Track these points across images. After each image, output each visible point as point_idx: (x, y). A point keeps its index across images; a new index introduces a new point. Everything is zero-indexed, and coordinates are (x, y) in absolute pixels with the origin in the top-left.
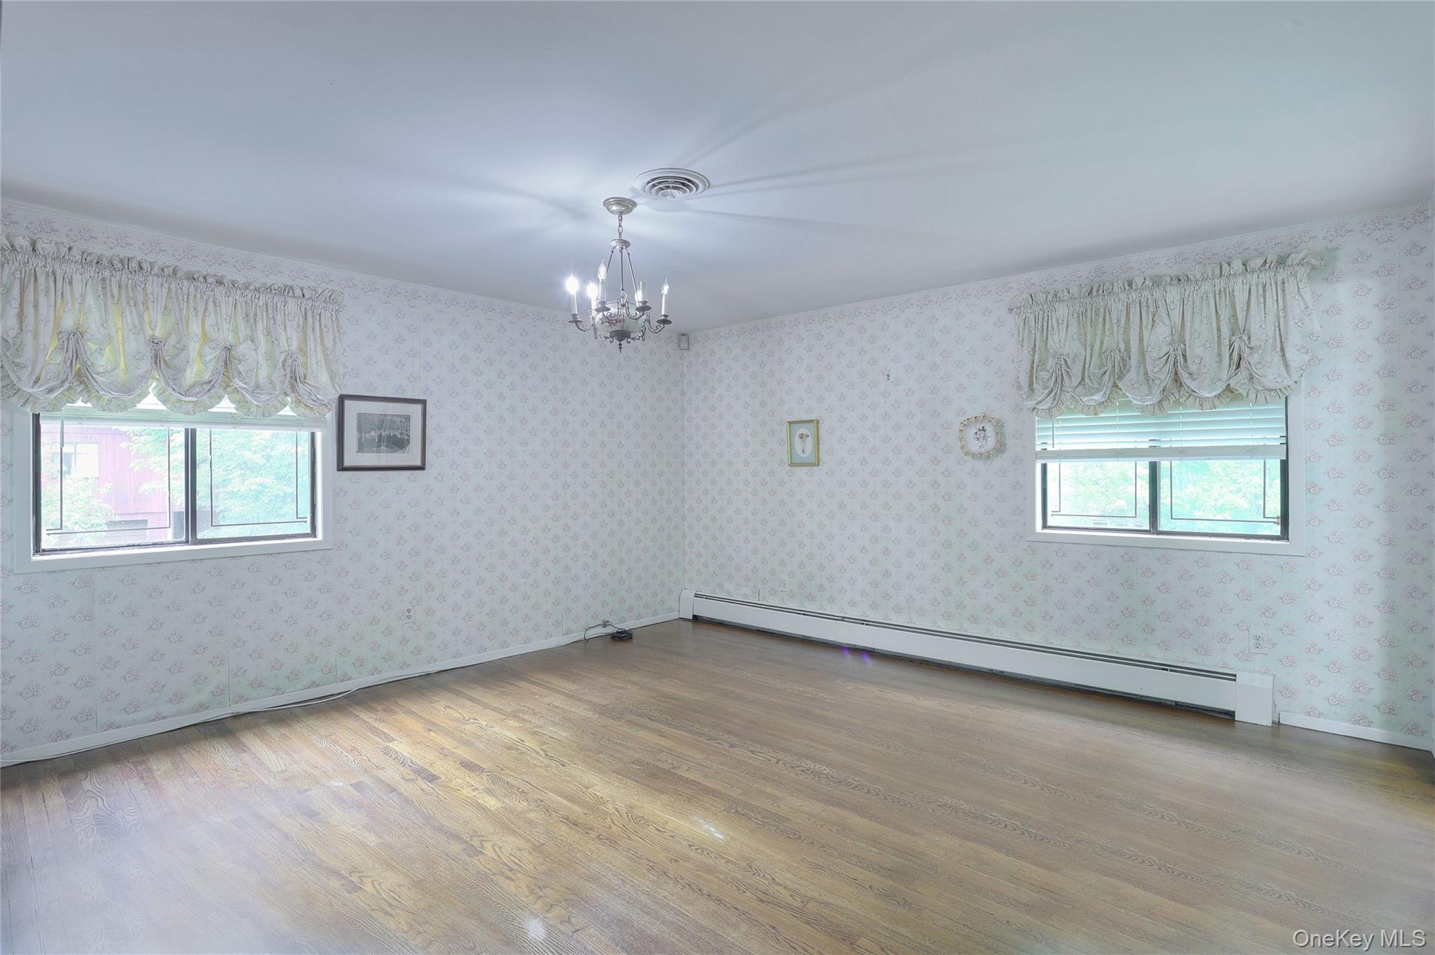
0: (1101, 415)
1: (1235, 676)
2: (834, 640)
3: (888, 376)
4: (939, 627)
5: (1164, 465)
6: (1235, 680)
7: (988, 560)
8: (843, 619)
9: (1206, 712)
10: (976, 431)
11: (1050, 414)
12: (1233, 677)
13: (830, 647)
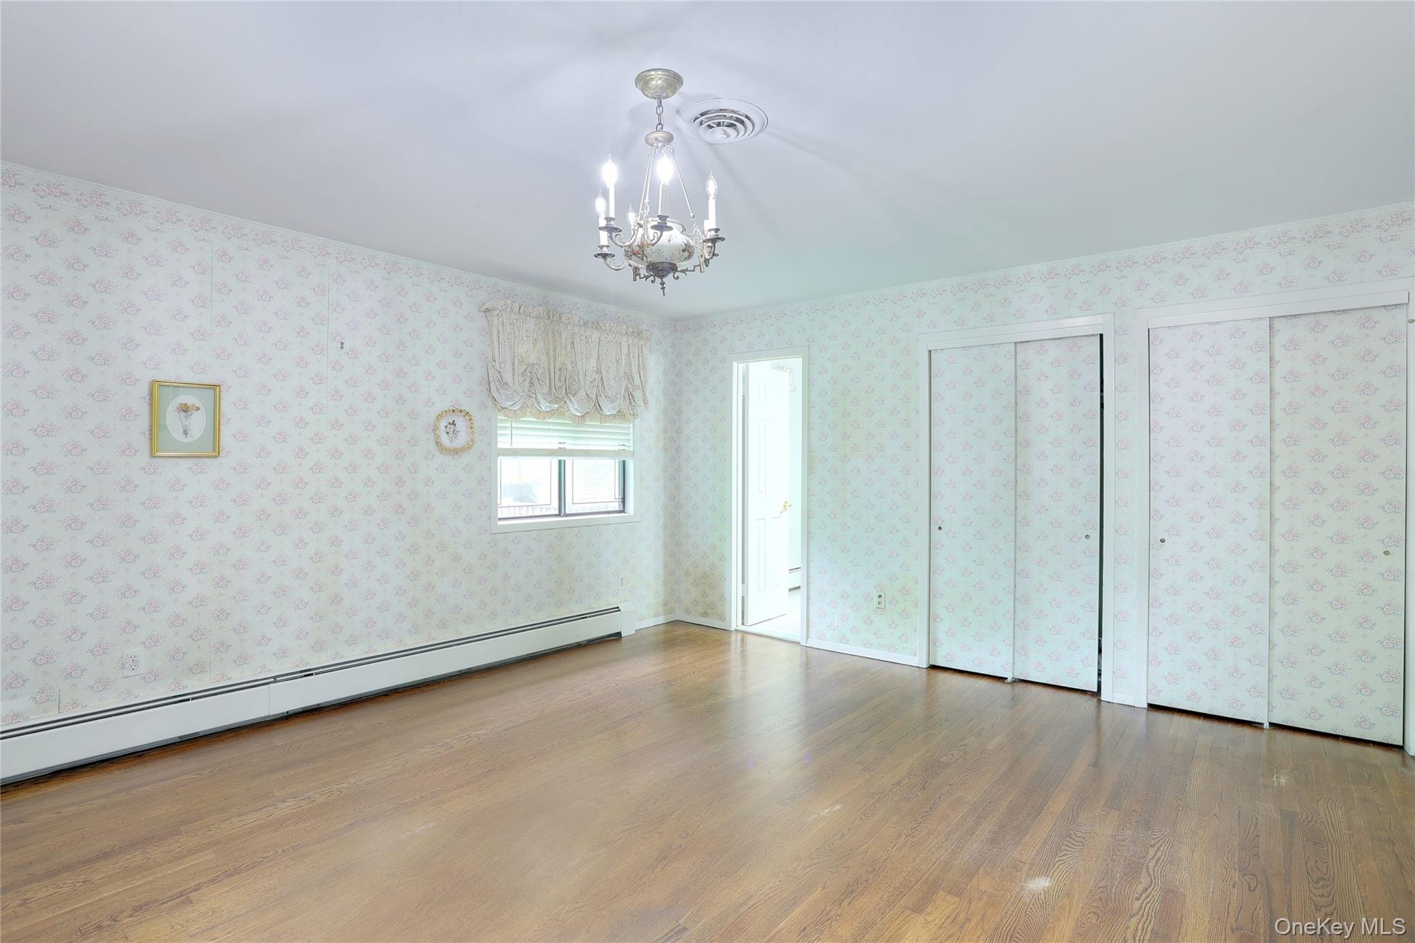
0: (547, 420)
1: (618, 608)
2: (267, 714)
3: (342, 344)
4: (434, 639)
5: (569, 461)
6: (620, 610)
7: (457, 558)
8: (275, 679)
9: (604, 640)
10: (447, 424)
11: (516, 416)
12: (617, 609)
13: (267, 726)
